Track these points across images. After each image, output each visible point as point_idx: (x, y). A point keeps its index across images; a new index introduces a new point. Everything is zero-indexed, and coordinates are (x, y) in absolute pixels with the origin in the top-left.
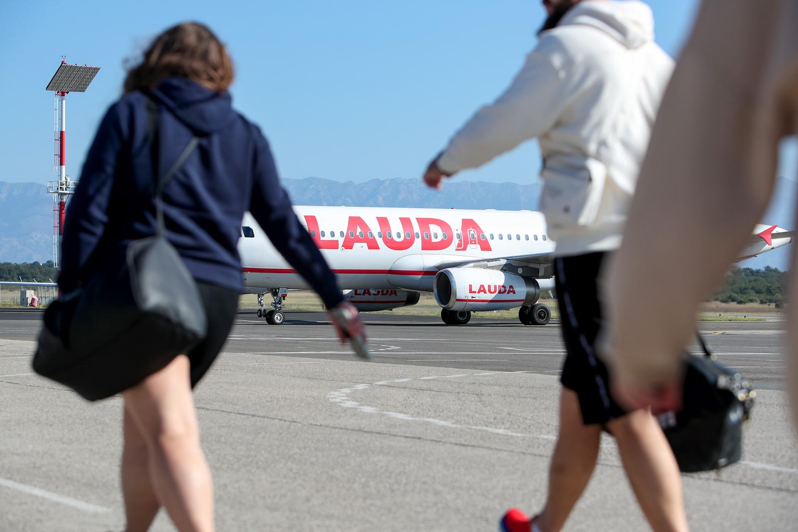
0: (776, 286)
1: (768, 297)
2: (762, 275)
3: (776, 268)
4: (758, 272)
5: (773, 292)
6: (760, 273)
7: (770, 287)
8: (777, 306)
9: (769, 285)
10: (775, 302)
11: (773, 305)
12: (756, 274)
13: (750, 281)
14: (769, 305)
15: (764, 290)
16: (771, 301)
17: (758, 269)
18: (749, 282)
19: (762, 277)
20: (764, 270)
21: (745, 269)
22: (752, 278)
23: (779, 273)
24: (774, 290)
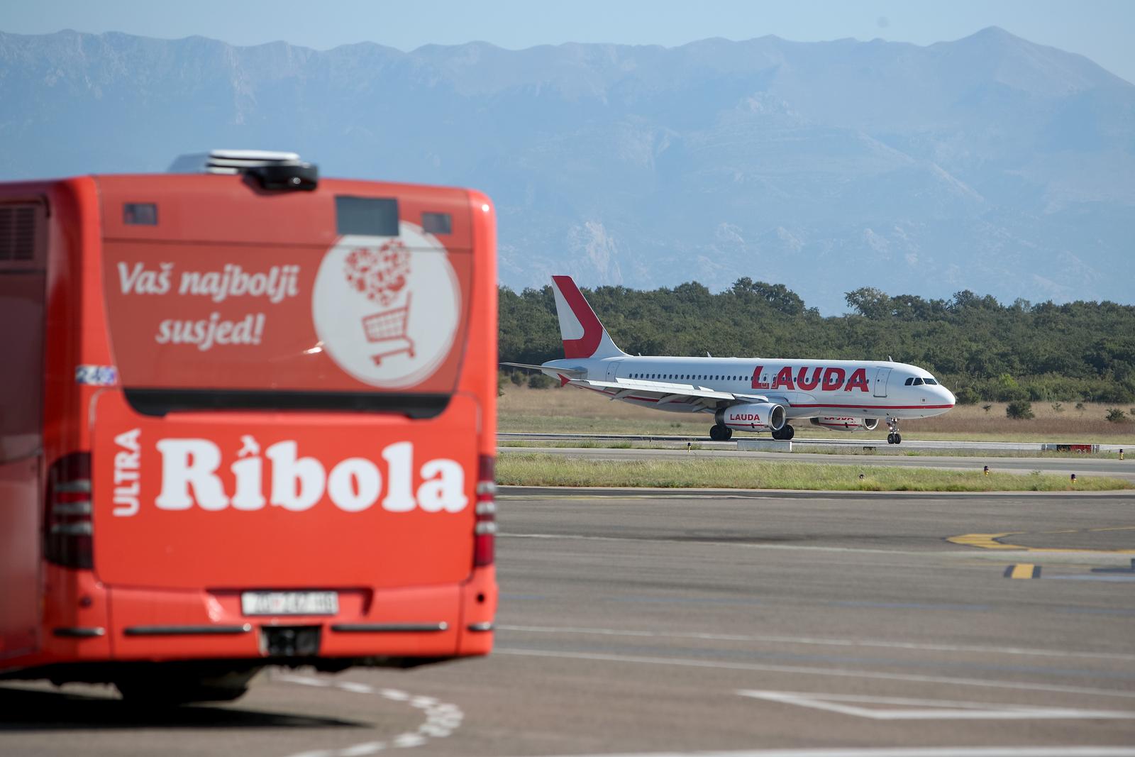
0: (995, 351)
1: (981, 385)
2: (950, 316)
3: (989, 296)
4: (936, 306)
5: (989, 368)
6: (942, 310)
7: (979, 352)
8: (1014, 412)
9: (974, 347)
10: (1003, 398)
11: (1000, 410)
12: (931, 313)
13: (917, 335)
14: (987, 408)
15: (961, 363)
16: (987, 395)
17: (936, 299)
18: (914, 336)
19: (951, 322)
20: (954, 301)
21: (899, 298)
22: (921, 326)
23: (1000, 310)
24: (991, 361)
